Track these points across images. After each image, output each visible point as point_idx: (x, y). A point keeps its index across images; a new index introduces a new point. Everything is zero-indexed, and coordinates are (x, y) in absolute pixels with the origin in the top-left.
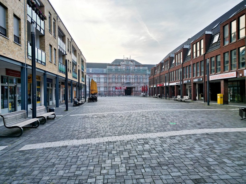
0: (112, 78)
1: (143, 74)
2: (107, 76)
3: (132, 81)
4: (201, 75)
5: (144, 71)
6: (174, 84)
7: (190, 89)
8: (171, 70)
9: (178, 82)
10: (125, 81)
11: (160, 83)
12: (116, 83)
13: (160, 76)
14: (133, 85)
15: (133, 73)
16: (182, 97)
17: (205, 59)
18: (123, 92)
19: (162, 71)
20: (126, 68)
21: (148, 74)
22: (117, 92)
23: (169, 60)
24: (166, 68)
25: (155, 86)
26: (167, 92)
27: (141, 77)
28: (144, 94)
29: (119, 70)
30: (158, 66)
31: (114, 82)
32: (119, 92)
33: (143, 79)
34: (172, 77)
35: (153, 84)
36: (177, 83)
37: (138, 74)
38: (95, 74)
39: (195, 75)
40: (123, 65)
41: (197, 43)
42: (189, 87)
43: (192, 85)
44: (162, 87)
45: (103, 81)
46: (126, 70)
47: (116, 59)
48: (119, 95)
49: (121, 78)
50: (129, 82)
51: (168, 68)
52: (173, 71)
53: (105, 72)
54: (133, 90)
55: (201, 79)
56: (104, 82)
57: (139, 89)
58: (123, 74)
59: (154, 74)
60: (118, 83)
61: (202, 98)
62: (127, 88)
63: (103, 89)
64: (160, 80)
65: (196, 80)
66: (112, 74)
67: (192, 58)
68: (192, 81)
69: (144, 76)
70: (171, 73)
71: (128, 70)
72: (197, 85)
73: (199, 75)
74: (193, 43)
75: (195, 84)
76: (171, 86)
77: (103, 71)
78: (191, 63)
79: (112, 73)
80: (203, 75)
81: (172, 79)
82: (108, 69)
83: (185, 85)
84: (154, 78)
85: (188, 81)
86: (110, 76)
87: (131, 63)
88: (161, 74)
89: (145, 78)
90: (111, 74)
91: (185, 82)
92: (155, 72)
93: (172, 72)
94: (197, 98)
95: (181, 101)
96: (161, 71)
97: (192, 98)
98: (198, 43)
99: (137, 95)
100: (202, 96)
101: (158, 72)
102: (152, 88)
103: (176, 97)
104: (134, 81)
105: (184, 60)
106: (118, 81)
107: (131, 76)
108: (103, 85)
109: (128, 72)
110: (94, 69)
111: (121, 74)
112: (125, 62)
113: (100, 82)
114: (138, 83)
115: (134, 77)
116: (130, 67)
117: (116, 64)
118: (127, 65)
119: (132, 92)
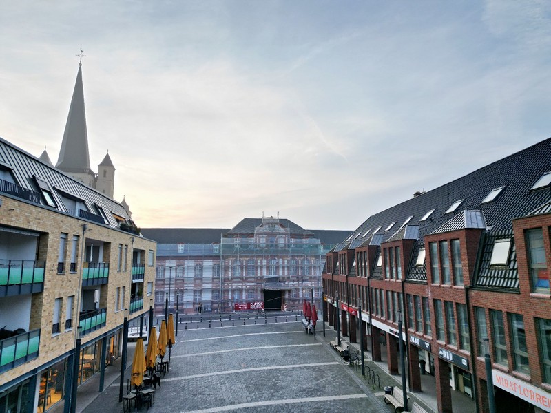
0: (234, 269)
1: (310, 257)
2: (221, 263)
3: (284, 273)
4: (461, 347)
5: (312, 247)
6: (385, 328)
8: (373, 284)
9: (394, 330)
10: (265, 274)
11: (348, 301)
13: (348, 284)
14: (284, 284)
15: (285, 252)
17: (471, 304)
19: (351, 274)
20: (269, 243)
21: (323, 257)
23: (369, 253)
24: (361, 271)
25: (336, 304)
27: (306, 264)
28: (310, 327)
29: (252, 247)
31: (238, 278)
33: (310, 268)
34: (379, 306)
35: (333, 297)
36: (391, 331)
37: (297, 256)
40: (261, 234)
41: (441, 242)
43: (436, 363)
45: (211, 276)
46: (267, 246)
49: (255, 268)
51: (367, 275)
52: (381, 290)
54: (287, 296)
55: (465, 362)
56: (213, 279)
58: (260, 256)
59: (334, 270)
64: (348, 294)
65: (446, 355)
66: (233, 257)
67: (429, 279)
68: (434, 350)
69: (313, 261)
70: (374, 291)
73: (454, 345)
74: (431, 239)
75: (444, 361)
77: (211, 250)
78: (429, 295)
79: (233, 254)
80: (467, 352)
81: (377, 309)
82: (224, 246)
83: (415, 347)
84: (333, 281)
85: (423, 344)
86: (229, 263)
87: (281, 228)
88: (351, 280)
90: (230, 256)
91: (414, 340)
92: (335, 266)
93: (378, 292)
96: (349, 270)
101: (342, 270)
102: (331, 306)
104: (288, 274)
105: (407, 273)
106: (247, 274)
107: (281, 261)
108: (209, 286)
109: (273, 252)
110: (188, 245)
111: (256, 257)
112: (267, 226)
113: (201, 279)
114: (298, 277)
115: (288, 263)
116: (277, 240)
117: (244, 232)
118: (271, 235)
119: (284, 303)
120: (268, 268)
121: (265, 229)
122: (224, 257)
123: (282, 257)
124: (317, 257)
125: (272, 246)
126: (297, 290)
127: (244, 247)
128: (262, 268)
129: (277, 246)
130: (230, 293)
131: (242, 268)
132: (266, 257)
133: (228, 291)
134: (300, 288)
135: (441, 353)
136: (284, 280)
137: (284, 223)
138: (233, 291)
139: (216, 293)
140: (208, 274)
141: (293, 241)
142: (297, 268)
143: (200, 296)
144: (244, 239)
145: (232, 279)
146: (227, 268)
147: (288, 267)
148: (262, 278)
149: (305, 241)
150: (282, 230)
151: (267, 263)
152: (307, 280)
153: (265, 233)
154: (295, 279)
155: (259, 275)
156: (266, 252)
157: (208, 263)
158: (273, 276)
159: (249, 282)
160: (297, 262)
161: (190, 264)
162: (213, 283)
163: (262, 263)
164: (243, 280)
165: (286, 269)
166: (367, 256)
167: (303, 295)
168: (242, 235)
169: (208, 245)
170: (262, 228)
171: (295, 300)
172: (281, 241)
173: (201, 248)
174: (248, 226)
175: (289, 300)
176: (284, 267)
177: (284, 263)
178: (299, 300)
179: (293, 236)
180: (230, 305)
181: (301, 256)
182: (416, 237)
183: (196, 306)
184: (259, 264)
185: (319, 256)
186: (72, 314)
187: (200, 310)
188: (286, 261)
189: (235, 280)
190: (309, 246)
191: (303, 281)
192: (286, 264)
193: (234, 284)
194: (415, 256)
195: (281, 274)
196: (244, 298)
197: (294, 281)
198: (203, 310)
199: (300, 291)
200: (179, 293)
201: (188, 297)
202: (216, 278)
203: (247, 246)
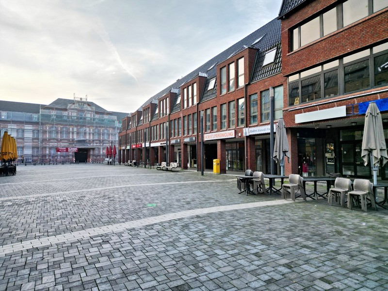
0: (50, 132)
1: (109, 128)
2: (40, 128)
3: (90, 137)
4: (193, 133)
5: (111, 122)
6: (158, 144)
7: (179, 152)
8: (153, 124)
9: (163, 143)
10: (75, 137)
11: (136, 142)
12: (58, 141)
13: (136, 132)
14: (90, 144)
15: (91, 124)
16: (168, 164)
17: (199, 110)
18: (71, 157)
19: (139, 125)
21: (118, 128)
22: (59, 157)
23: (151, 107)
24: (146, 120)
25: (128, 148)
26: (147, 157)
27: (106, 131)
28: (111, 160)
29: (65, 118)
30: (133, 115)
31: (54, 139)
32: (64, 157)
33: (109, 135)
34: (155, 135)
35: (126, 144)
36: (161, 144)
37: (100, 127)
38: (14, 122)
39: (186, 132)
40: (73, 109)
41: (188, 87)
42: (179, 149)
43: (182, 147)
44: (140, 150)
45: (31, 137)
46: (78, 118)
47: (59, 99)
48: (63, 163)
49: (68, 133)
50: (83, 139)
51: (150, 120)
52: (157, 125)
53: (35, 120)
54: (91, 153)
55: (194, 138)
56: (33, 139)
57: (101, 153)
58: (72, 125)
59: (128, 127)
60: (61, 140)
61: (196, 166)
62: (79, 149)
63: (31, 151)
64: (136, 138)
65: (187, 140)
66: (50, 124)
67: (182, 107)
68: (181, 141)
69: (111, 131)
70: (153, 128)
71: (81, 118)
72: (189, 147)
73: (191, 133)
74: (184, 87)
75: (186, 145)
76: (153, 148)
77: (31, 118)
78: (181, 115)
79: (50, 122)
80: (196, 134)
81: (154, 137)
82: (43, 115)
83: (173, 146)
84: (126, 135)
85: (177, 141)
86: (46, 128)
87: (89, 107)
88: (139, 128)
89: (112, 134)
90: (48, 123)
91: (173, 142)
92: (128, 125)
93: (155, 127)
94: (189, 165)
95: (167, 170)
96: (138, 123)
97: (182, 165)
98: (190, 88)
99: (98, 161)
100: (195, 163)
101: (133, 125)
102: (124, 150)
103: (160, 165)
104: (93, 138)
105: (171, 110)
106: (62, 137)
107: (88, 129)
109: (81, 123)
110: (11, 113)
111: (69, 125)
112: (78, 104)
113: (23, 139)
114: (100, 141)
116: (85, 114)
118: (80, 111)
119: (89, 157)
120: (78, 133)
121: (76, 106)
124: (114, 128)
126: (99, 149)
127: (59, 117)
128: (73, 133)
129: (85, 119)
130: (48, 149)
131: (57, 133)
132: (77, 126)
135: (184, 140)
136: (90, 142)
140: (28, 135)
141: (97, 116)
142: (99, 134)
143: (22, 151)
144: (59, 112)
145: (49, 140)
146: (44, 132)
148: (73, 140)
149: (106, 117)
151: (77, 130)
152: (107, 143)
153: (76, 109)
155: (71, 137)
156: (76, 122)
157: (28, 127)
159: (63, 143)
160: (99, 131)
161: (12, 127)
162: (33, 142)
165: (91, 135)
168: (57, 109)
169: (29, 114)
171: (98, 156)
172: (88, 115)
173: (22, 115)
175: (93, 155)
179: (97, 113)
180: (47, 158)
181: (102, 127)
182: (177, 92)
184: (71, 130)
190: (109, 121)
191: (104, 143)
192: (91, 131)
194: (176, 101)
195: (87, 137)
197: (97, 143)
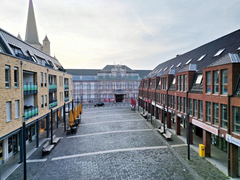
0: (103, 86)
2: (98, 83)
4: (184, 112)
8: (157, 91)
10: (116, 88)
11: (148, 98)
13: (148, 92)
15: (124, 79)
17: (188, 98)
19: (150, 88)
20: (117, 75)
23: (156, 79)
24: (153, 86)
25: (144, 99)
27: (132, 83)
28: (133, 108)
29: (110, 77)
30: (146, 80)
33: (134, 86)
34: (159, 99)
36: (162, 108)
37: (129, 81)
38: (86, 81)
43: (176, 118)
46: (117, 77)
47: (107, 65)
49: (112, 86)
51: (155, 88)
53: (95, 79)
55: (185, 117)
58: (114, 81)
59: (143, 86)
64: (148, 95)
66: (103, 81)
67: (176, 89)
68: (176, 114)
69: (135, 83)
74: (178, 75)
78: (176, 95)
80: (186, 114)
84: (143, 90)
85: (172, 112)
86: (101, 83)
93: (159, 94)
97: (176, 132)
98: (182, 77)
101: (146, 87)
104: (125, 88)
105: (169, 87)
106: (109, 88)
108: (94, 93)
109: (119, 79)
110: (84, 76)
111: (112, 81)
112: (116, 68)
113: (90, 90)
114: (129, 89)
115: (125, 83)
116: (121, 74)
117: (107, 71)
118: (118, 72)
119: (123, 99)
120: (117, 85)
121: (116, 70)
122: (99, 81)
123: (123, 81)
124: (137, 81)
125: (119, 77)
126: (129, 94)
127: (107, 77)
128: (114, 85)
129: (121, 77)
130: (102, 95)
131: (106, 86)
132: (116, 81)
133: (101, 94)
134: (130, 93)
135: (178, 115)
136: (123, 90)
137: (124, 67)
138: (103, 95)
139: (96, 96)
140: (93, 88)
141: (127, 74)
142: (129, 86)
143: (90, 96)
144: (107, 74)
145: (103, 90)
146: (100, 86)
147: (125, 85)
148: (114, 90)
149: (132, 75)
150: (123, 70)
151: (117, 84)
152: (133, 90)
153: (116, 72)
154: (128, 90)
155: (113, 88)
156: (116, 79)
157: (93, 84)
158: (119, 89)
159: (109, 91)
160: (129, 83)
161: (85, 84)
162: (95, 91)
163: (114, 83)
164: (107, 90)
165: (124, 86)
166: (155, 81)
167: (131, 96)
168: (106, 72)
169: (92, 76)
170: (114, 69)
171: (128, 98)
172: (122, 75)
173: (89, 77)
174: (109, 69)
175: (126, 98)
176: (123, 85)
177: (123, 83)
178: (129, 98)
179: (127, 72)
180: (102, 100)
181: (131, 81)
182: (173, 74)
183: (89, 100)
184: (113, 84)
185: (138, 81)
186: (47, 102)
187: (90, 102)
188: (124, 83)
189: (104, 90)
190: (134, 77)
191: (131, 91)
192: (124, 84)
193: (103, 92)
194: (172, 81)
195: (122, 88)
196: (107, 97)
197: (127, 91)
198: (91, 102)
199: (130, 95)
200: (82, 95)
201: (85, 97)
202: (96, 90)
203: (108, 77)
